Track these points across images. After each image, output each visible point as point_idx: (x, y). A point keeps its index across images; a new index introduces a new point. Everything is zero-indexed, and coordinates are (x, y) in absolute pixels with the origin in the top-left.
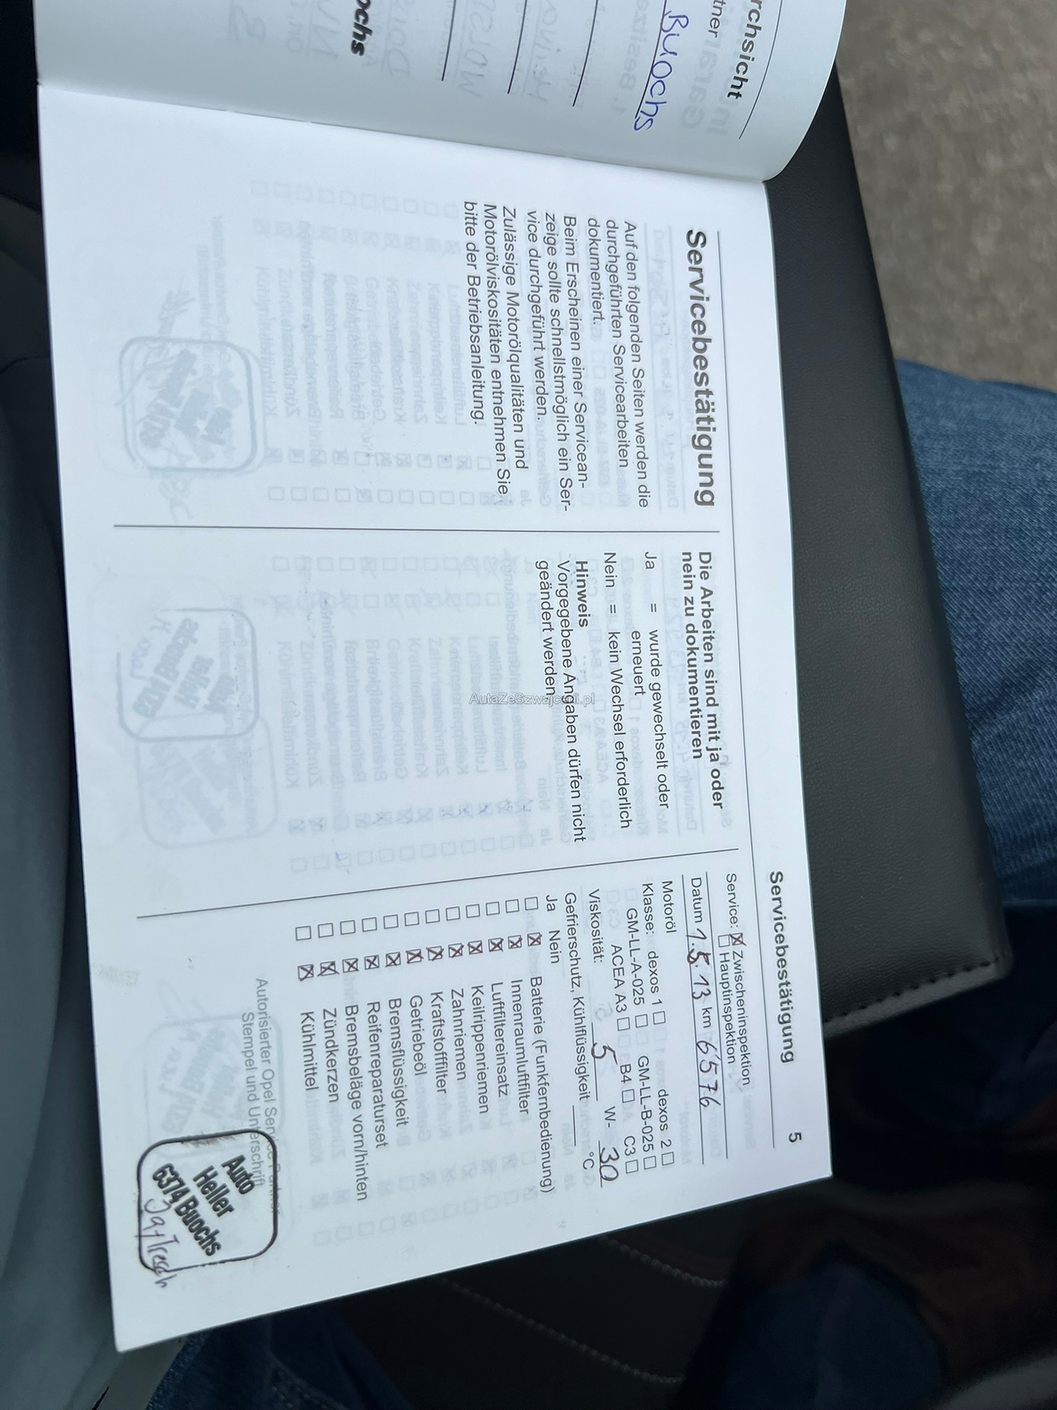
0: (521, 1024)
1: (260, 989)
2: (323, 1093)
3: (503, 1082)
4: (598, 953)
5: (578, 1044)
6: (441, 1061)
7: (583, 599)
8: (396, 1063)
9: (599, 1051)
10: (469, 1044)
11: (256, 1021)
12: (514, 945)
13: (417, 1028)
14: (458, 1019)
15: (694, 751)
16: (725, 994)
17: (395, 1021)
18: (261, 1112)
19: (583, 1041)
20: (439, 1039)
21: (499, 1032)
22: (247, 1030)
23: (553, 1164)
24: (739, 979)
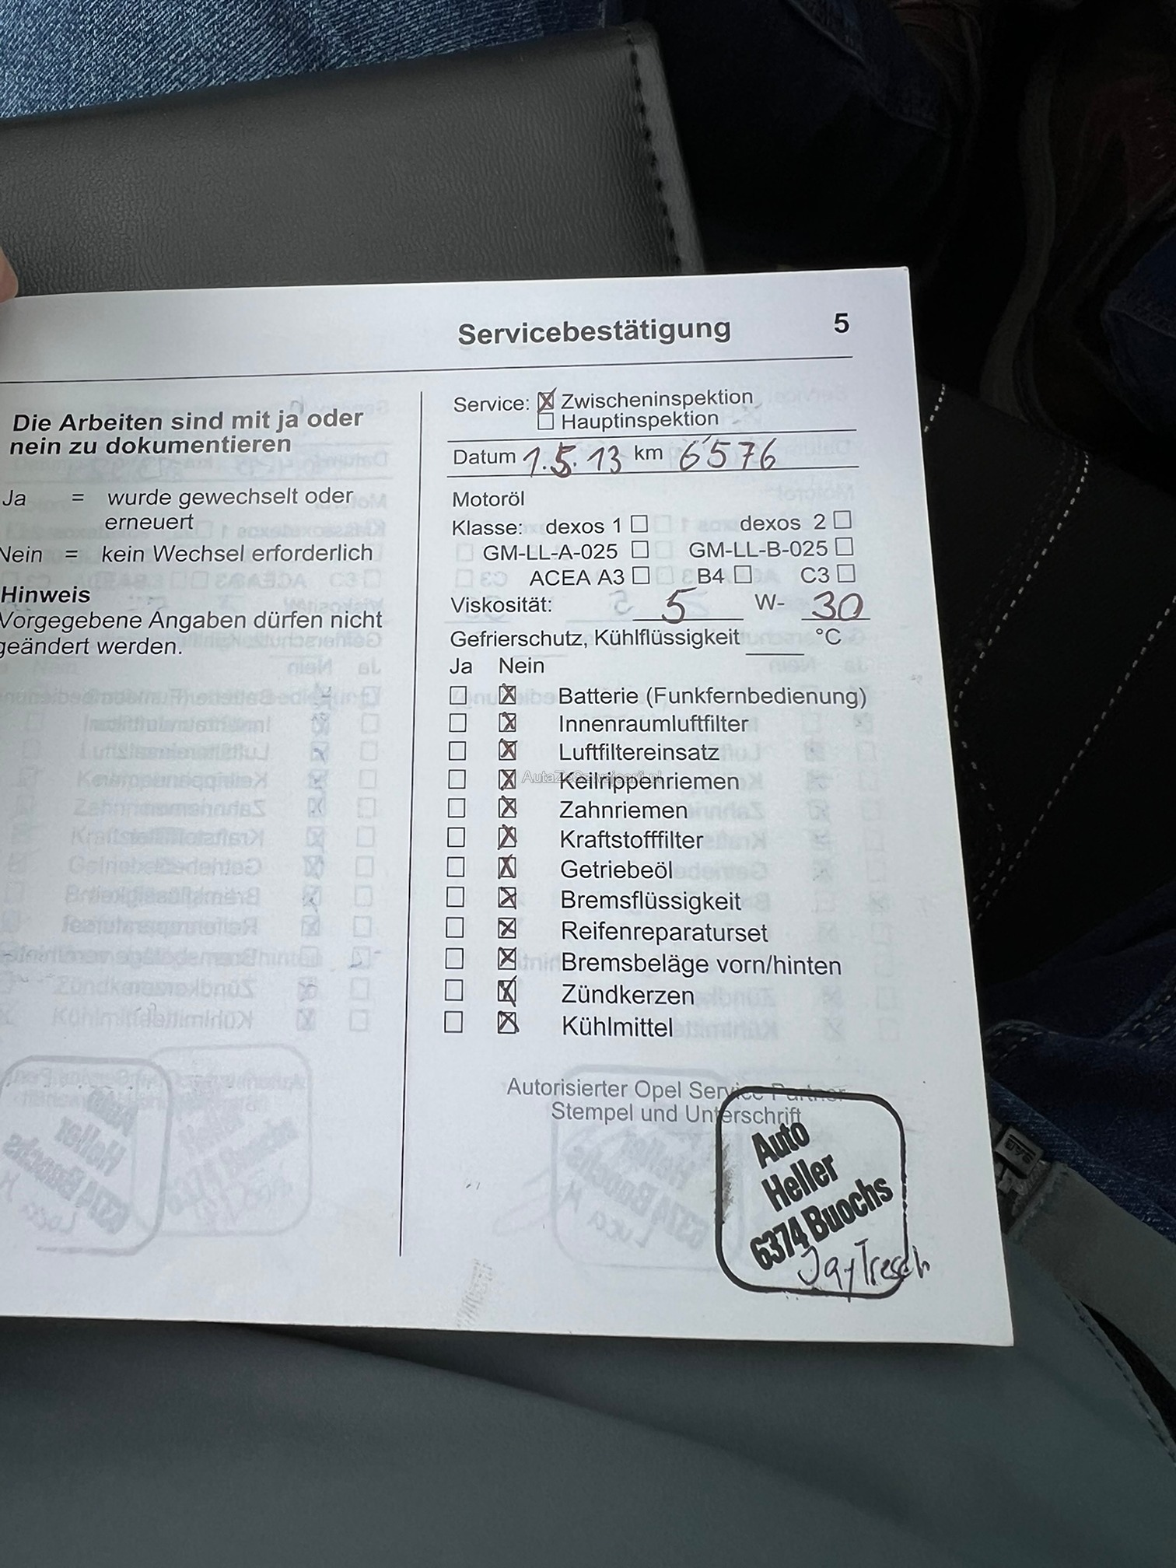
0: (620, 722)
1: (521, 1090)
2: (680, 1013)
3: (696, 754)
4: (538, 605)
5: (661, 643)
6: (657, 840)
7: (52, 596)
8: (651, 905)
9: (674, 613)
10: (639, 797)
11: (565, 1099)
12: (511, 725)
13: (606, 870)
14: (602, 812)
15: (279, 450)
16: (619, 424)
17: (592, 902)
18: (693, 1104)
19: (657, 635)
20: (625, 841)
21: (628, 754)
22: (576, 1113)
23: (826, 688)
24: (601, 402)
